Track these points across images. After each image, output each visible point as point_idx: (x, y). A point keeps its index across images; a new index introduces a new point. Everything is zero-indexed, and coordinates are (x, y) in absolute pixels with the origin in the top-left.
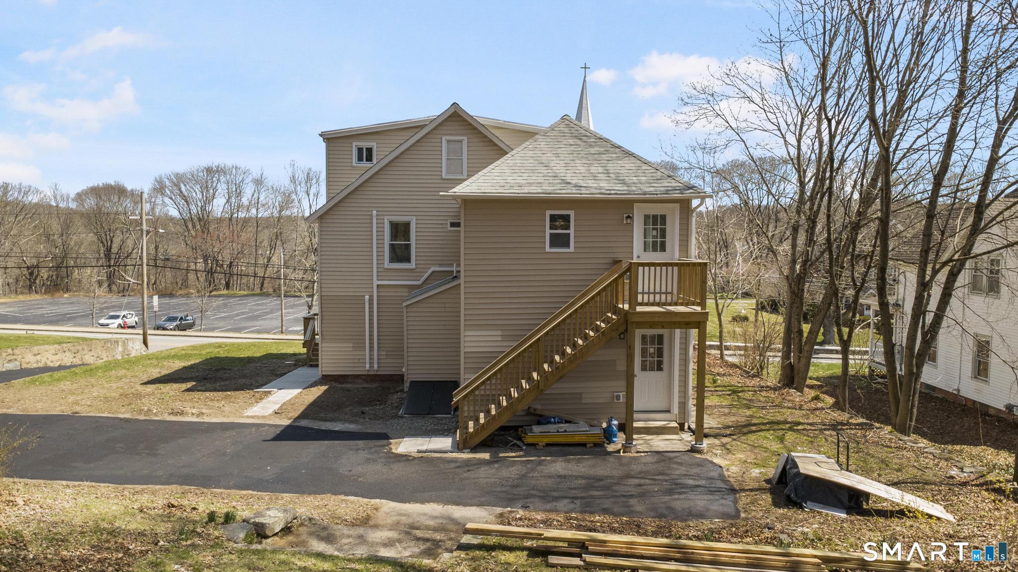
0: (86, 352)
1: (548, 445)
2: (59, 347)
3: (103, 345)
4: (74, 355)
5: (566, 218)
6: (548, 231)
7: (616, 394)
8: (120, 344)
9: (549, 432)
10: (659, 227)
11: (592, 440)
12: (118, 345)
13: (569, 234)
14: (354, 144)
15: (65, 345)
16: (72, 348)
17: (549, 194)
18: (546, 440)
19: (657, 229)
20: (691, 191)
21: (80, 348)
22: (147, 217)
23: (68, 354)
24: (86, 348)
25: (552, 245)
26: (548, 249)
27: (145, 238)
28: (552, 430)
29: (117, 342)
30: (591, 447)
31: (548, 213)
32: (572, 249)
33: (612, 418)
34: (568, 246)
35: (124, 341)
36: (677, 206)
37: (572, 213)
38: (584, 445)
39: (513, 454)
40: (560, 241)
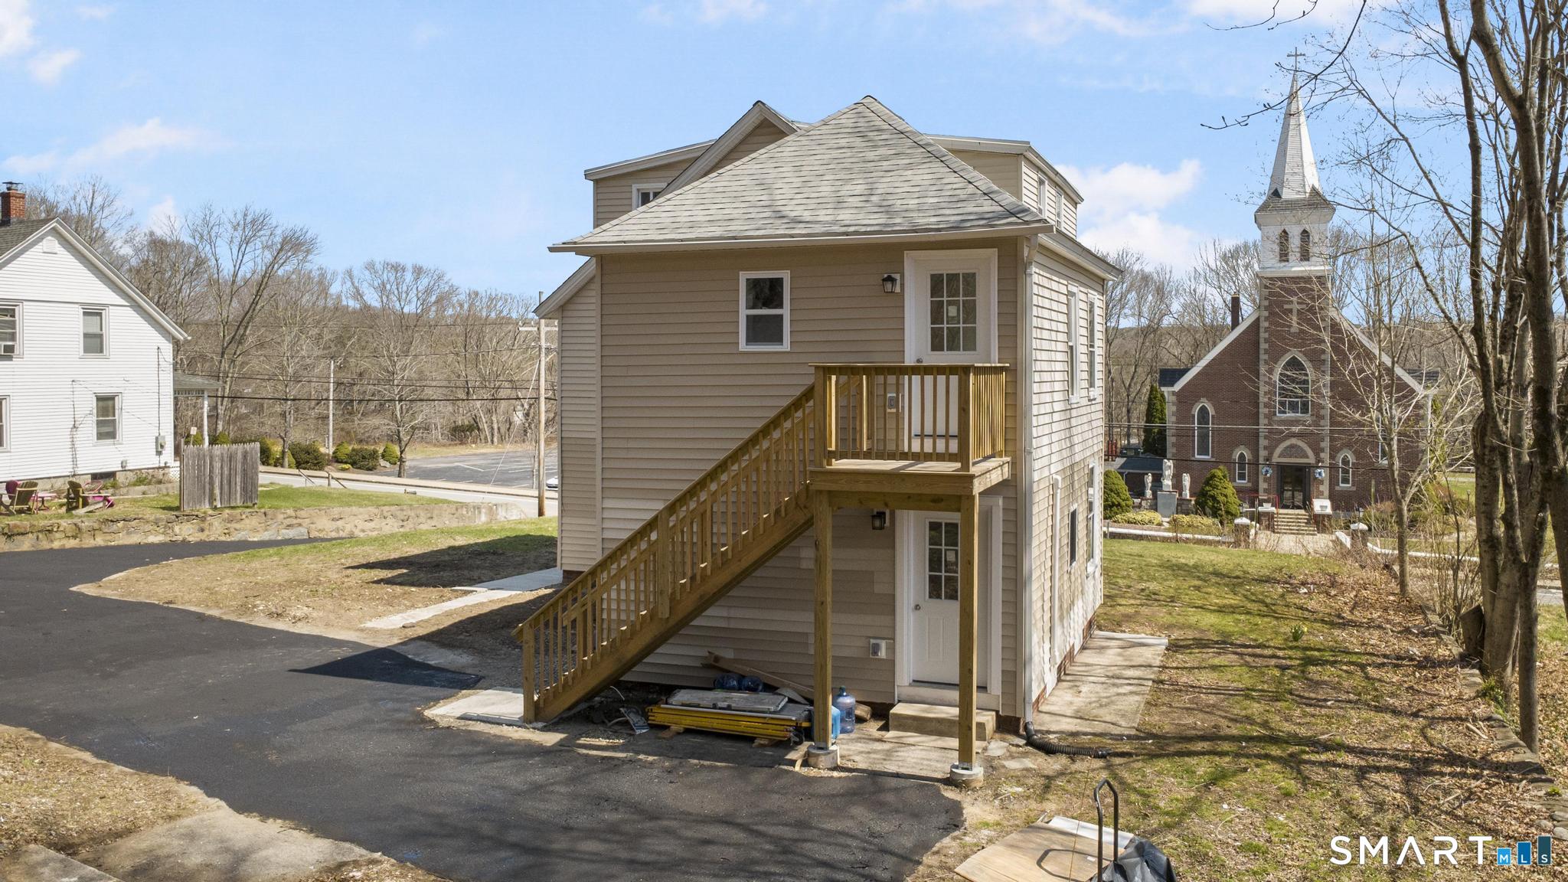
0: (422, 519)
1: (688, 731)
2: (376, 511)
3: (453, 511)
4: (401, 523)
5: (776, 285)
6: (744, 312)
7: (873, 641)
8: (483, 510)
9: (698, 706)
10: (961, 298)
11: (771, 731)
12: (480, 512)
13: (781, 317)
14: (635, 187)
15: (386, 508)
16: (398, 513)
17: (734, 238)
18: (689, 722)
19: (956, 303)
20: (1013, 219)
21: (412, 514)
22: (549, 329)
23: (390, 521)
24: (422, 514)
25: (751, 339)
26: (743, 346)
27: (543, 359)
28: (703, 703)
29: (478, 508)
30: (762, 746)
31: (744, 276)
32: (786, 346)
33: (842, 690)
34: (778, 339)
35: (491, 508)
36: (992, 253)
37: (785, 275)
38: (749, 739)
39: (603, 742)
40: (764, 330)
